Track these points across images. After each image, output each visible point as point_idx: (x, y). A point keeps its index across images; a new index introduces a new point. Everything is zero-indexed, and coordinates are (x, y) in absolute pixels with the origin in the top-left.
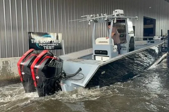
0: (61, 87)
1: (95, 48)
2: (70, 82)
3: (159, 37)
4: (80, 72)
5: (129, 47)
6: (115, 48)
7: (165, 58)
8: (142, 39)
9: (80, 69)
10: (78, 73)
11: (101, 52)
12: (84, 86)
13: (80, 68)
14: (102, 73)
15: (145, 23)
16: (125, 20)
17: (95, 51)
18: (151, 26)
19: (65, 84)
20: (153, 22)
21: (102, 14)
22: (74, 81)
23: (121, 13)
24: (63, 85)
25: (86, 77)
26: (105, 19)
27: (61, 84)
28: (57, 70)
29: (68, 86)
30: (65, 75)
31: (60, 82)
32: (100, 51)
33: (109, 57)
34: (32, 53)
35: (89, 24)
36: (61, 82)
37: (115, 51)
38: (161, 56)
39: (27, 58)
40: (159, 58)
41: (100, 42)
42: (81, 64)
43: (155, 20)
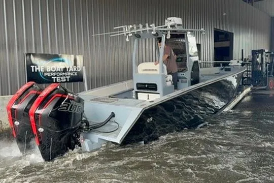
1: (137, 79)
2: (96, 137)
3: (238, 62)
4: (113, 119)
5: (191, 78)
7: (248, 94)
8: (212, 65)
9: (113, 115)
10: (109, 121)
11: (146, 86)
12: (119, 143)
13: (113, 113)
14: (148, 120)
15: (216, 39)
16: (184, 34)
17: (137, 84)
18: (225, 44)
19: (88, 140)
20: (228, 37)
21: (147, 25)
22: (102, 134)
24: (85, 142)
25: (122, 127)
26: (153, 33)
27: (81, 139)
28: (74, 117)
30: (88, 125)
31: (79, 136)
32: (145, 84)
33: (159, 94)
34: (31, 89)
36: (81, 137)
37: (169, 84)
38: (242, 91)
39: (22, 97)
40: (238, 94)
41: (144, 70)
42: (114, 106)
43: (233, 34)
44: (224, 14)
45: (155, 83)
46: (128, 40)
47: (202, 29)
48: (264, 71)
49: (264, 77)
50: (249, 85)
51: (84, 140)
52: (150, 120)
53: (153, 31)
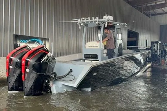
0: (50, 88)
1: (85, 52)
2: (60, 84)
3: (144, 47)
4: (71, 73)
5: (118, 53)
6: (104, 53)
7: (149, 67)
8: (126, 48)
9: (71, 71)
10: (68, 74)
11: (91, 56)
12: (76, 87)
13: (71, 69)
14: (94, 74)
15: (129, 36)
17: (85, 55)
18: (134, 39)
19: (55, 85)
21: (93, 18)
22: (64, 82)
23: (111, 19)
24: (53, 86)
25: (77, 79)
26: (96, 23)
27: (51, 84)
28: (49, 67)
29: (58, 87)
30: (55, 76)
31: (49, 82)
33: (99, 61)
34: (25, 48)
35: (80, 27)
36: (51, 82)
37: (105, 55)
38: (146, 65)
40: (144, 67)
41: (90, 46)
42: (72, 65)
43: (138, 33)
44: (134, 21)
45: (96, 54)
46: (80, 28)
47: (126, 24)
48: (159, 54)
49: (158, 58)
50: (150, 62)
51: (53, 85)
52: (95, 74)
53: (96, 22)
